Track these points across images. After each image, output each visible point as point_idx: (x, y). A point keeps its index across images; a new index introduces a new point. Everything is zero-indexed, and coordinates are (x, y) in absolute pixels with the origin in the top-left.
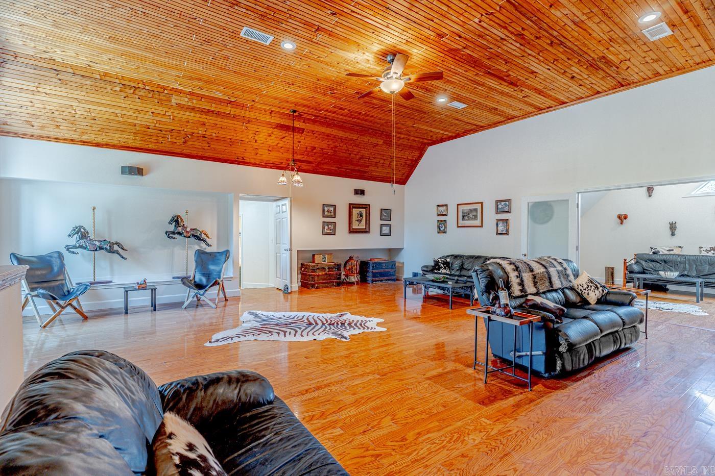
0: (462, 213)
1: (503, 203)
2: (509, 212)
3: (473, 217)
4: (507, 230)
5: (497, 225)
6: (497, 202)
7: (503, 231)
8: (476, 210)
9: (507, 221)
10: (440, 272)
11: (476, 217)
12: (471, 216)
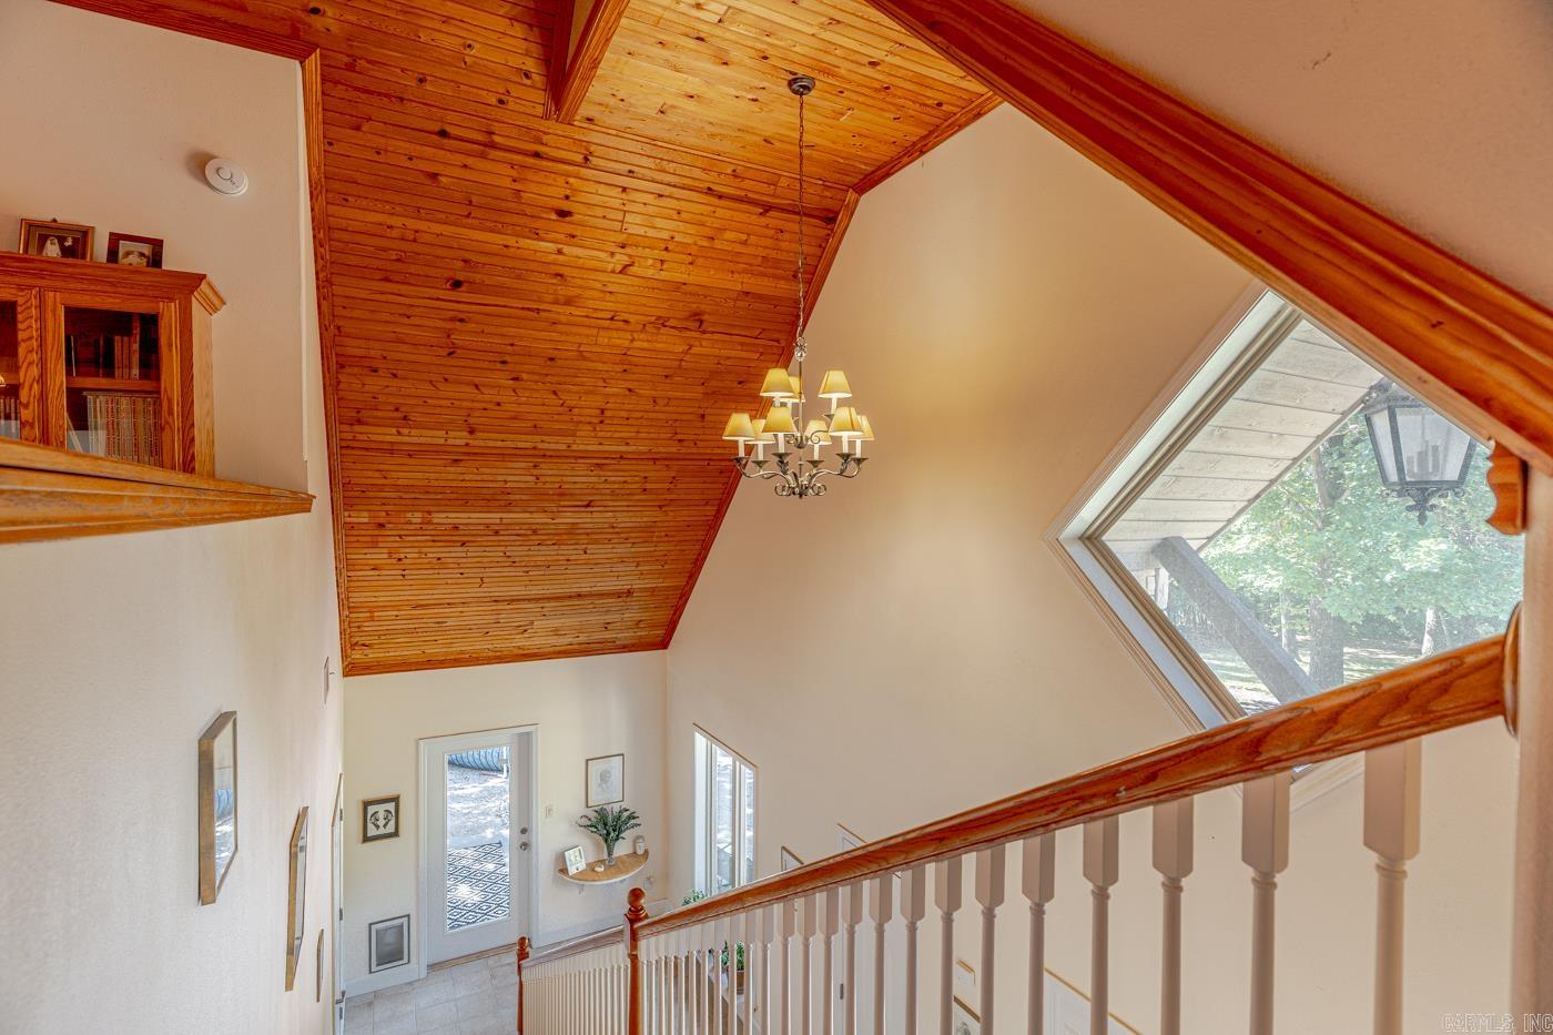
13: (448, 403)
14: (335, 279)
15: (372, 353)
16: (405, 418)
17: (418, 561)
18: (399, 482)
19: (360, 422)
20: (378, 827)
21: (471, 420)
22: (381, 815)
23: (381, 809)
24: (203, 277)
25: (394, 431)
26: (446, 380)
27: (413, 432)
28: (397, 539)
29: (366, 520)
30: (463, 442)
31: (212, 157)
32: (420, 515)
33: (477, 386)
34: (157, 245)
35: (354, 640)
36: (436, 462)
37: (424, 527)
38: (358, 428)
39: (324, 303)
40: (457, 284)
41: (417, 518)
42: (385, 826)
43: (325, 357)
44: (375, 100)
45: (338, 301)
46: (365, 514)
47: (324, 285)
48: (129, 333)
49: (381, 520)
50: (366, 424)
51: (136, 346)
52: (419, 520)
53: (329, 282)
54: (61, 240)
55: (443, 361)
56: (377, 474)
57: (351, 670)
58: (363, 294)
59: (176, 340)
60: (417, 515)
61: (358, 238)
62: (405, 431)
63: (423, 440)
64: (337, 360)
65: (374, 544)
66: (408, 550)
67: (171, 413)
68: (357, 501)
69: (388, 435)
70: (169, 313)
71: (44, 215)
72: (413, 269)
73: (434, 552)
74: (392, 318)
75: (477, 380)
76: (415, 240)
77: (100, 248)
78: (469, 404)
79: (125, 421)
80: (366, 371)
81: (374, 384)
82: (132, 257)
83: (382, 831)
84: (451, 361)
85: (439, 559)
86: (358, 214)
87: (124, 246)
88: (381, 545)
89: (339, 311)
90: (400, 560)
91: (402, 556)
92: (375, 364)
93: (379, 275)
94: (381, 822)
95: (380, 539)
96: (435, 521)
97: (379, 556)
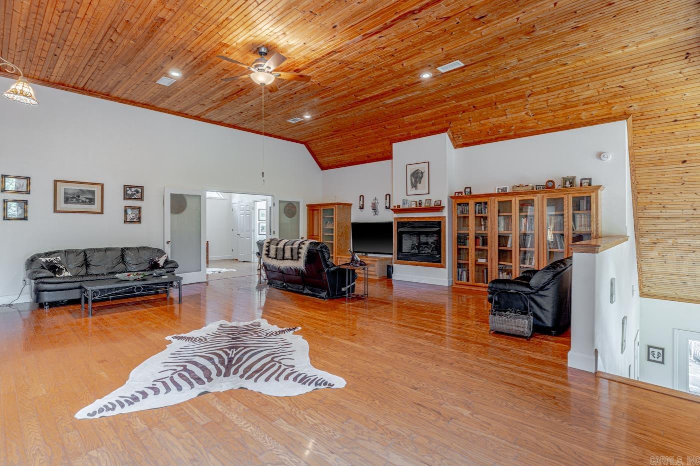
0: (65, 193)
1: (133, 189)
2: (141, 199)
3: (87, 201)
4: (139, 218)
5: (126, 212)
6: (125, 187)
7: (134, 219)
8: (93, 192)
9: (139, 208)
10: (62, 275)
11: (91, 201)
12: (84, 199)
13: (683, 200)
14: (636, 169)
15: (650, 188)
16: (664, 207)
17: (672, 257)
18: (662, 228)
19: (645, 209)
20: (654, 357)
21: (694, 206)
22: (656, 353)
23: (656, 351)
24: (601, 186)
25: (659, 211)
26: (681, 193)
27: (668, 211)
28: (662, 248)
29: (649, 241)
30: (691, 213)
31: (602, 153)
32: (672, 240)
33: (696, 193)
34: (590, 179)
35: (644, 284)
36: (679, 221)
37: (674, 244)
38: (645, 211)
39: (633, 177)
40: (684, 162)
41: (671, 241)
42: (658, 358)
43: (633, 191)
44: (650, 120)
45: (637, 175)
46: (649, 239)
47: (633, 171)
48: (584, 200)
49: (655, 242)
50: (648, 210)
51: (585, 203)
52: (672, 242)
53: (634, 170)
54: (569, 180)
55: (680, 187)
56: (653, 226)
57: (642, 295)
58: (646, 171)
59: (594, 201)
60: (670, 240)
61: (645, 156)
62: (664, 211)
63: (672, 214)
64: (636, 192)
65: (652, 250)
66: (667, 253)
67: (593, 217)
68: (644, 235)
69: (657, 213)
70: (593, 195)
71: (565, 176)
72: (665, 161)
73: (679, 254)
74: (657, 177)
75: (696, 192)
76: (666, 152)
77: (578, 182)
78: (693, 200)
79: (583, 219)
80: (648, 193)
81: (650, 197)
82: (585, 184)
83: (656, 359)
84: (683, 186)
85: (682, 257)
86: (645, 150)
87: (583, 181)
88: (655, 250)
89: (637, 178)
90: (663, 256)
91: (664, 255)
92: (651, 191)
93: (652, 165)
94: (656, 356)
95: (654, 248)
96: (679, 242)
97: (654, 254)
